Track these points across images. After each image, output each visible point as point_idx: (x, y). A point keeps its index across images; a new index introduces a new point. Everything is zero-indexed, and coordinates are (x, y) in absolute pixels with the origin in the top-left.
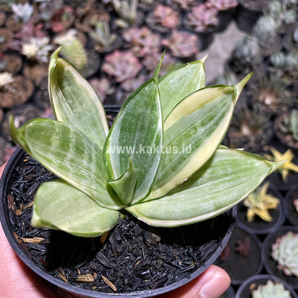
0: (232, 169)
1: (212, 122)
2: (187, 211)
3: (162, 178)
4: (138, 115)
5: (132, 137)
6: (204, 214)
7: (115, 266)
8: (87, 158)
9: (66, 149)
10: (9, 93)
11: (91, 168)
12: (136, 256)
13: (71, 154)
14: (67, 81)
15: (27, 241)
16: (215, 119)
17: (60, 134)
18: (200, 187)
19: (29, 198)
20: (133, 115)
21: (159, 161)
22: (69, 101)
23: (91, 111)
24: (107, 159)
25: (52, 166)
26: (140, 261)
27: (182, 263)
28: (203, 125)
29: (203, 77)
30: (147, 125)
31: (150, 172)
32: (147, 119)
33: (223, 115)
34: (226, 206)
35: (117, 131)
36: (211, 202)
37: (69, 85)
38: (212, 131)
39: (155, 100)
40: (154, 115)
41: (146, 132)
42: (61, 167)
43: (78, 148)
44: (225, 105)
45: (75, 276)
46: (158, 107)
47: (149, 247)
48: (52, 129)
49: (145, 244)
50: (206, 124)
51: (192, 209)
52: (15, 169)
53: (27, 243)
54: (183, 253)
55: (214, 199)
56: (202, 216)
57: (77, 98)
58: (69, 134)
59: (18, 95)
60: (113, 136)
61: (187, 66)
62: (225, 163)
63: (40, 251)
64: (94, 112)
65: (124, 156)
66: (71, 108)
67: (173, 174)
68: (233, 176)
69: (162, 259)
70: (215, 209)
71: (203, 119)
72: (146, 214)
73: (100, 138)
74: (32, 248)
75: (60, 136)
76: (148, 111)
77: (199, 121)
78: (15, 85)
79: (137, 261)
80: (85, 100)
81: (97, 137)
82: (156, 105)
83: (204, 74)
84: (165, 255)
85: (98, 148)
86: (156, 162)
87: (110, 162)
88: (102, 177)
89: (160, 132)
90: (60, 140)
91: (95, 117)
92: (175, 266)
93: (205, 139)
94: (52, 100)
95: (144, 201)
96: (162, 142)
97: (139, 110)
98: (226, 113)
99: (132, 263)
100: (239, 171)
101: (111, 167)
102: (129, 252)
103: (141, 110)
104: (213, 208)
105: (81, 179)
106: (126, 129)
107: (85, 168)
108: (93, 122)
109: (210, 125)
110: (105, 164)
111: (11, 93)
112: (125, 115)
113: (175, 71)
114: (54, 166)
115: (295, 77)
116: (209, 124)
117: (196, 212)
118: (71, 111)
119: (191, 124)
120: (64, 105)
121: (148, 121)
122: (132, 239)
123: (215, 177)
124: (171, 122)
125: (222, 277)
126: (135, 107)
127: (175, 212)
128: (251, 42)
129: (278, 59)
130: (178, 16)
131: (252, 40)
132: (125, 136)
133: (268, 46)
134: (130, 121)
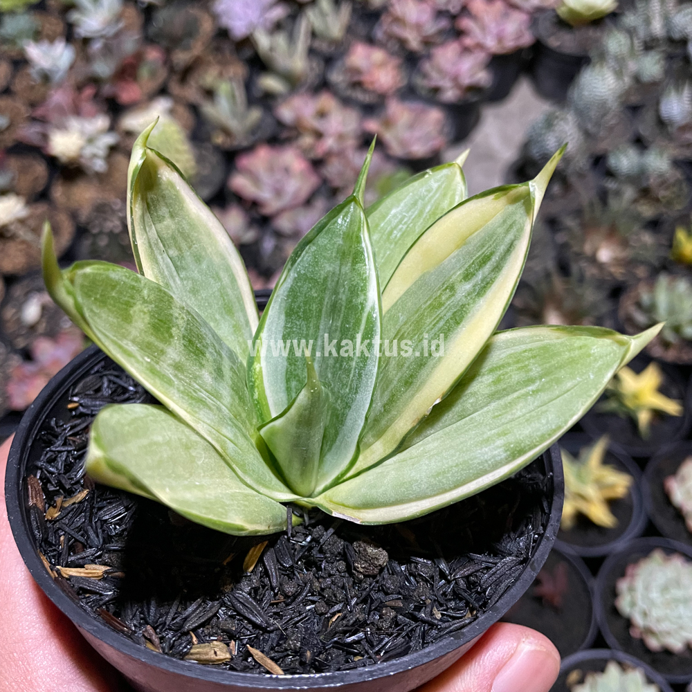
0: (540, 365)
1: (488, 267)
2: (444, 472)
3: (383, 410)
4: (324, 280)
5: (311, 331)
6: (485, 472)
7: (281, 626)
8: (211, 369)
9: (165, 338)
11: (221, 392)
12: (330, 604)
13: (174, 352)
14: (167, 205)
15: (71, 573)
16: (493, 260)
17: (151, 303)
18: (472, 418)
19: (78, 482)
20: (312, 279)
21: (375, 374)
22: (171, 252)
23: (220, 279)
24: (256, 384)
25: (132, 365)
26: (340, 614)
27: (442, 615)
28: (467, 277)
29: (462, 194)
30: (344, 298)
31: (355, 404)
32: (344, 286)
33: (510, 247)
34: (536, 446)
35: (279, 319)
36: (499, 442)
37: (172, 216)
38: (487, 283)
39: (359, 241)
40: (359, 274)
41: (342, 315)
42: (153, 372)
43: (190, 341)
44: (511, 226)
45: (185, 647)
46: (366, 255)
47: (360, 581)
48: (133, 288)
49: (351, 575)
50: (474, 274)
51: (455, 466)
52: (47, 420)
53: (70, 578)
54: (444, 594)
55: (506, 434)
56: (480, 479)
57: (190, 247)
58: (171, 308)
60: (270, 330)
61: (427, 176)
62: (524, 357)
63: (101, 595)
64: (226, 280)
65: (295, 378)
66: (176, 267)
67: (408, 394)
68: (543, 380)
69: (393, 608)
70: (509, 456)
71: (466, 266)
72: (351, 501)
73: (241, 340)
74: (81, 588)
75: (152, 308)
76: (346, 269)
77: (459, 273)
79: (334, 614)
80: (206, 252)
81: (233, 338)
82: (362, 253)
83: (463, 188)
84: (400, 599)
85: (237, 359)
86: (367, 379)
87: (264, 391)
88: (247, 422)
89: (373, 308)
90: (152, 316)
91: (230, 292)
92: (424, 622)
93: (474, 302)
94: (134, 237)
95: (345, 478)
96: (379, 330)
97: (325, 267)
98: (515, 243)
99: (320, 620)
100: (556, 368)
101: (267, 404)
102: (313, 595)
103: (328, 268)
104: (504, 455)
105: (198, 408)
106: (297, 312)
107: (206, 390)
108: (225, 304)
109: (483, 273)
110: (252, 395)
112: (296, 280)
114: (136, 364)
115: (664, 201)
116: (480, 272)
117: (466, 470)
118: (175, 274)
119: (441, 284)
120: (159, 257)
121: (346, 290)
122: (319, 569)
123: (504, 390)
124: (397, 290)
126: (316, 262)
127: (417, 481)
128: (562, 123)
129: (625, 160)
130: (399, 67)
131: (564, 119)
132: (296, 328)
133: (602, 134)
134: (305, 294)
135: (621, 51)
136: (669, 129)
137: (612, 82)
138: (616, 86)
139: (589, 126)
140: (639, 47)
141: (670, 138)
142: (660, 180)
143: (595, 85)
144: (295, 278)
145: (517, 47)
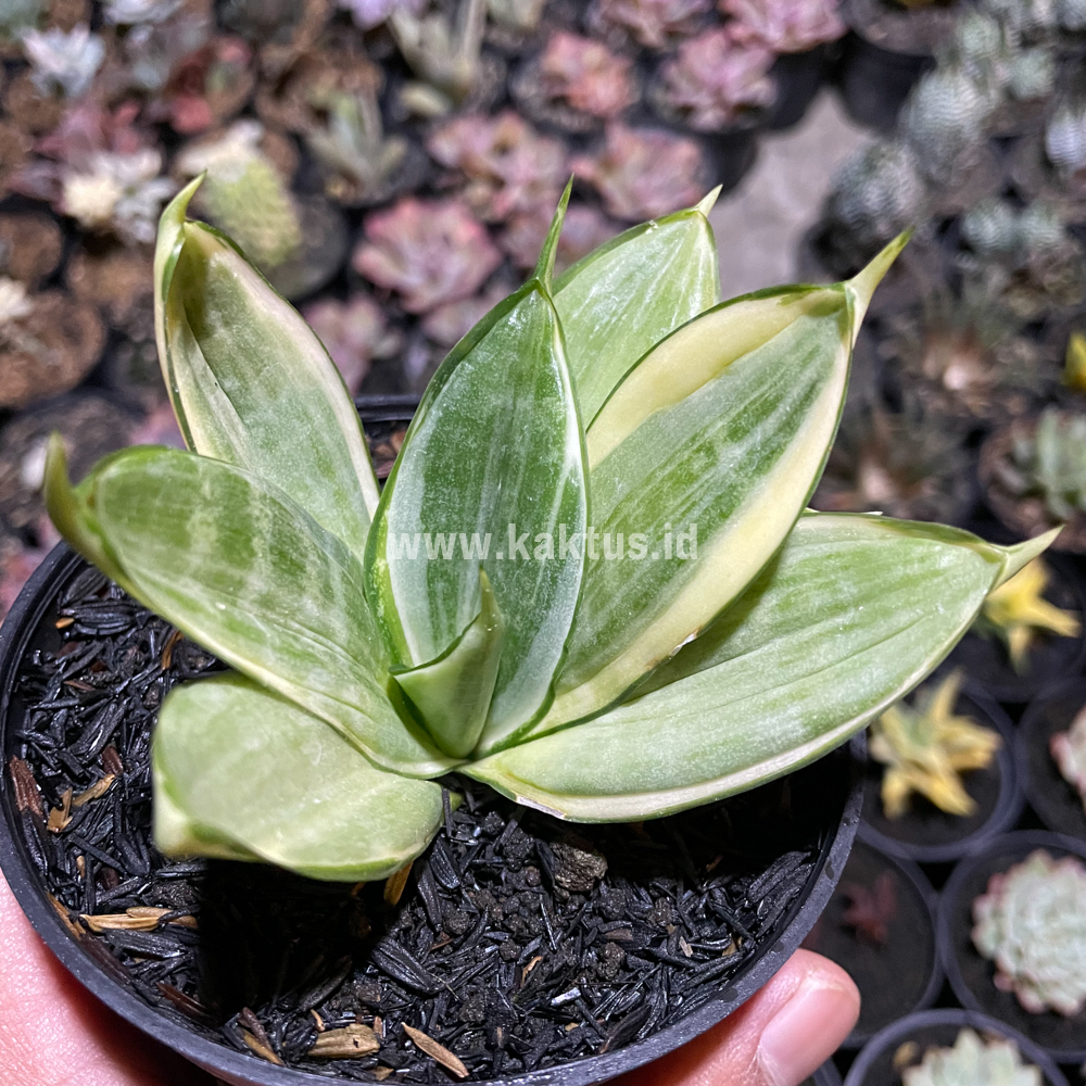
0: (855, 584)
1: (771, 423)
2: (704, 753)
3: (595, 642)
4: (488, 421)
5: (468, 503)
6: (770, 755)
7: (450, 985)
8: (316, 591)
9: (242, 559)
10: (14, 353)
11: (332, 625)
12: (521, 941)
13: (259, 578)
14: (218, 307)
15: (105, 925)
16: (781, 410)
17: (217, 505)
18: (745, 662)
19: (93, 762)
20: (467, 419)
21: (579, 580)
22: (228, 384)
23: (310, 419)
24: (381, 592)
25: (201, 625)
26: (539, 958)
27: (694, 949)
28: (736, 433)
29: (709, 268)
30: (523, 452)
31: (545, 624)
32: (522, 431)
33: (811, 392)
34: (851, 718)
35: (414, 484)
36: (793, 711)
37: (227, 324)
38: (773, 452)
39: (546, 357)
40: (549, 415)
41: (520, 480)
42: (233, 627)
43: (282, 555)
44: (812, 355)
45: (307, 1038)
46: (559, 384)
47: (565, 901)
48: (187, 484)
49: (550, 890)
50: (748, 432)
51: (722, 745)
52: (27, 656)
53: (105, 933)
54: (693, 913)
55: (804, 697)
56: (763, 765)
57: (258, 372)
58: (248, 504)
59: (50, 363)
60: (399, 504)
61: (649, 231)
62: (827, 567)
63: (161, 959)
64: (319, 419)
65: (441, 577)
66: (237, 408)
67: (639, 623)
68: (861, 608)
69: (618, 942)
70: (809, 733)
71: (733, 414)
72: (548, 782)
73: (348, 515)
74: (126, 950)
75: (219, 512)
76: (526, 403)
77: (720, 424)
78: (36, 324)
79: (528, 960)
80: (284, 375)
81: (336, 514)
82: (553, 379)
83: (712, 255)
84: (628, 927)
85: (347, 551)
86: (566, 586)
87: (393, 601)
88: (372, 659)
89: (574, 473)
90: (221, 527)
91: (326, 438)
92: (667, 962)
93: (752, 483)
94: (173, 380)
95: (530, 735)
96: (584, 509)
97: (489, 399)
98: (820, 385)
99: (508, 968)
100: (882, 591)
101: (398, 622)
102: (494, 929)
103: (495, 401)
104: (801, 731)
105: (305, 669)
106: (444, 475)
107: (311, 629)
108: (320, 459)
109: (764, 431)
110: (375, 611)
111: (23, 355)
112: (441, 422)
113: (604, 253)
114: (207, 623)
116: (759, 429)
117: (740, 752)
118: (237, 419)
119: (691, 435)
120: (211, 399)
121: (527, 439)
122: (498, 881)
123: (798, 619)
124: (609, 436)
125: (832, 987)
126: (474, 392)
127: (659, 763)
128: (891, 165)
129: (990, 225)
130: (627, 73)
131: (895, 159)
132: (444, 500)
133: (954, 181)
134: (457, 445)
135: (984, 47)
136: (1062, 175)
137: (971, 97)
138: (977, 104)
139: (933, 170)
140: (1013, 41)
141: (1062, 188)
142: (1045, 257)
143: (945, 103)
144: (440, 420)
145: (817, 41)
